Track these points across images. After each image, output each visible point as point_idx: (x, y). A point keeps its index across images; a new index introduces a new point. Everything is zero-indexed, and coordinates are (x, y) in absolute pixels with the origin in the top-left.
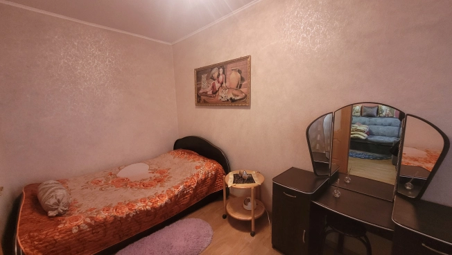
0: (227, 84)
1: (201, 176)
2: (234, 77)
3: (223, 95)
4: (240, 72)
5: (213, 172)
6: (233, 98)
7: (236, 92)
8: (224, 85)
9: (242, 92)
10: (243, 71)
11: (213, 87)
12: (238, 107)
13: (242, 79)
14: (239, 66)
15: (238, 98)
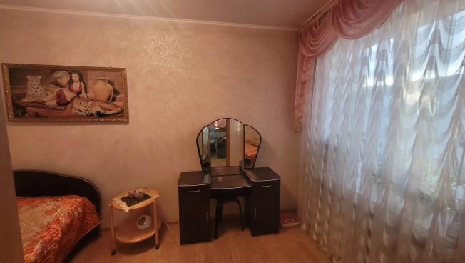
0: (90, 95)
1: (63, 220)
2: (101, 89)
3: (82, 108)
4: (110, 83)
5: (80, 210)
6: (102, 111)
7: (107, 106)
8: (83, 94)
9: (117, 106)
10: (116, 83)
11: (60, 96)
12: (111, 122)
13: (116, 92)
14: (110, 77)
15: (111, 112)
